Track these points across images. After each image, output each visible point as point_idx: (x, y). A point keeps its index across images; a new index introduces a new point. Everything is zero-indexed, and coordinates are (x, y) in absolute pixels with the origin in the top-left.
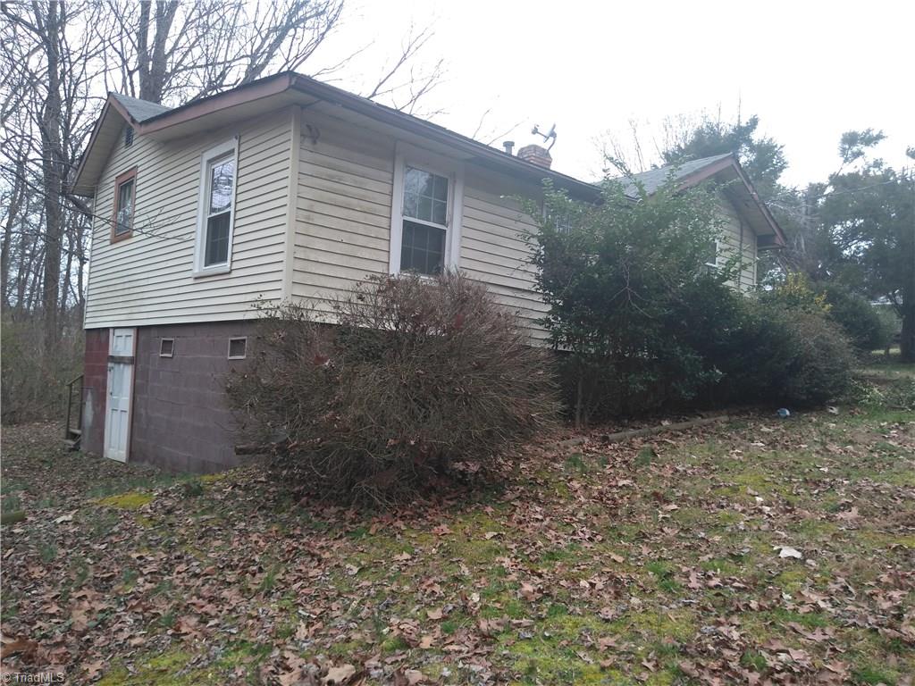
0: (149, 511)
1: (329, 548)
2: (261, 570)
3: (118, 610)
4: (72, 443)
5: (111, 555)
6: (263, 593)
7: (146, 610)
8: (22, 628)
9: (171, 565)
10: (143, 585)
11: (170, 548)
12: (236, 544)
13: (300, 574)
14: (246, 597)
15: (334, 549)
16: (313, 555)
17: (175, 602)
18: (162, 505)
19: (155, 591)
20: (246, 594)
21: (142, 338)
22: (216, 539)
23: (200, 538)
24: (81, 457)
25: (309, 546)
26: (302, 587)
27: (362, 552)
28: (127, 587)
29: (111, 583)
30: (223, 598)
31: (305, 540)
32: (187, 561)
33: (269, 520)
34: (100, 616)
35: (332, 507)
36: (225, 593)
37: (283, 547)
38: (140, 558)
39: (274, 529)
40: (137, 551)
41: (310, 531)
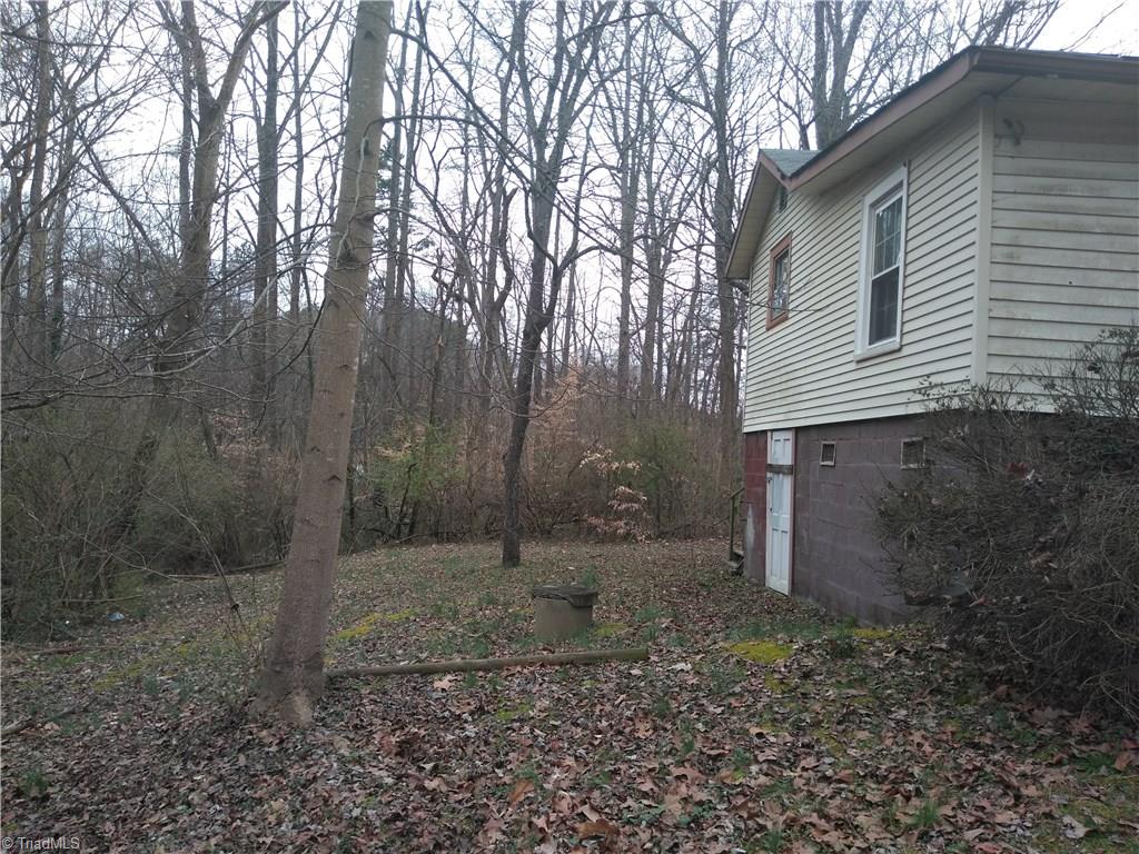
0: (783, 669)
1: (1036, 779)
2: (918, 793)
3: (719, 807)
4: (734, 565)
5: (726, 723)
6: (916, 833)
7: (751, 817)
8: (611, 802)
9: (796, 755)
10: (756, 778)
11: (798, 729)
12: (888, 742)
13: (980, 814)
14: (890, 832)
15: (1046, 782)
16: (1008, 786)
17: (790, 814)
18: (799, 664)
19: (768, 789)
20: (892, 828)
21: (802, 441)
22: (860, 728)
23: (839, 723)
24: (743, 583)
25: (1003, 769)
26: (981, 839)
27: (1098, 799)
28: (738, 775)
29: (719, 764)
30: (857, 826)
31: (996, 757)
32: (817, 753)
33: (944, 712)
34: (696, 810)
35: (1049, 709)
36: (861, 819)
37: (961, 761)
38: (760, 735)
39: (950, 728)
40: (758, 725)
41: (1006, 743)
